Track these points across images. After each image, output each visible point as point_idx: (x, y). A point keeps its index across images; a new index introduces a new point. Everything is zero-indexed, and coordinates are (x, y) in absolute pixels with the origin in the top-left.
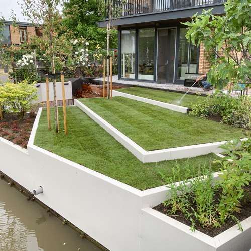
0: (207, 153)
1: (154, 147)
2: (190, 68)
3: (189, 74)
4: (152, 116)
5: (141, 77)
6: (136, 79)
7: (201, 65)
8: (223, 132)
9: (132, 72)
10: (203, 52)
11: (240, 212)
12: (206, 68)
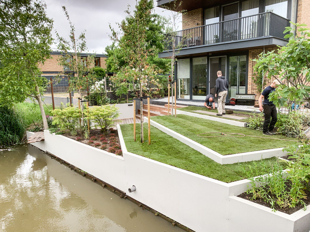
0: (271, 157)
1: (228, 152)
2: (240, 90)
3: (238, 94)
4: (215, 129)
5: (195, 97)
6: (191, 99)
7: (249, 87)
8: (280, 141)
9: (186, 94)
10: (251, 76)
11: (306, 199)
12: (254, 89)
